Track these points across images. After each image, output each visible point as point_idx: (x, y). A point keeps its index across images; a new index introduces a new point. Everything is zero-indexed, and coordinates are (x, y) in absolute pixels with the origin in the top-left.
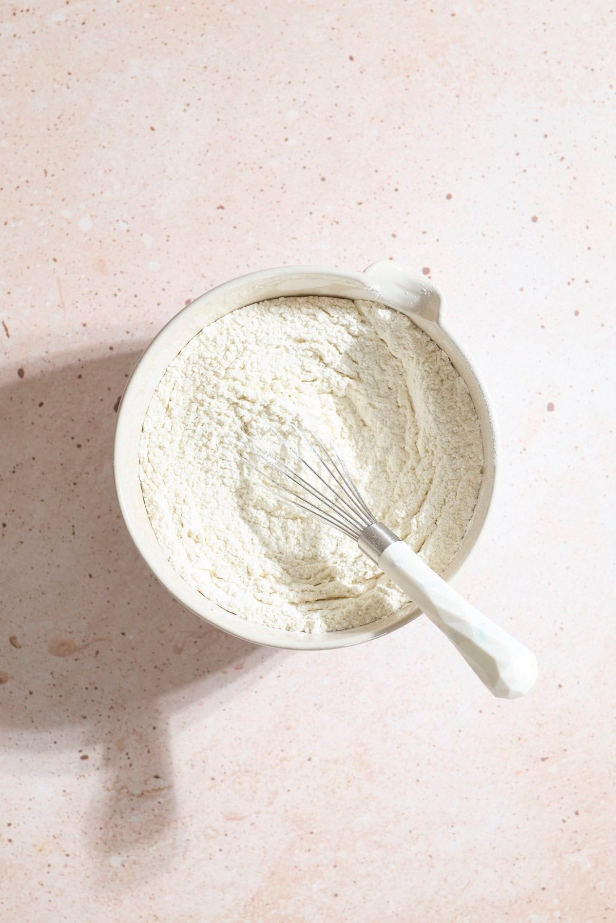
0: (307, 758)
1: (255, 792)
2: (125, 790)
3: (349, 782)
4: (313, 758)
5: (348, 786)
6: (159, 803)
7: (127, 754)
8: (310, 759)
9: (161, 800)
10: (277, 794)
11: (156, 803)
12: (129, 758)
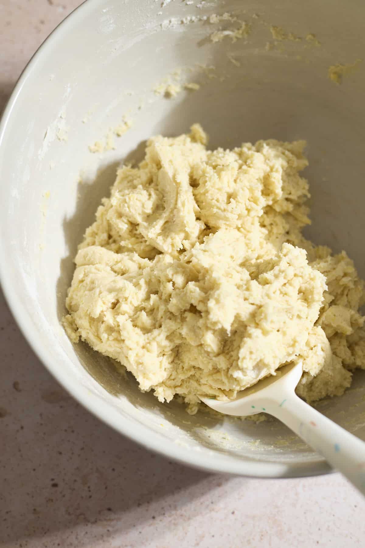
0: (232, 511)
1: (186, 534)
2: (83, 516)
3: (262, 536)
4: (236, 512)
5: (261, 539)
6: (108, 531)
7: (89, 487)
8: (233, 513)
9: (110, 529)
10: (203, 537)
11: (105, 530)
12: (90, 491)
